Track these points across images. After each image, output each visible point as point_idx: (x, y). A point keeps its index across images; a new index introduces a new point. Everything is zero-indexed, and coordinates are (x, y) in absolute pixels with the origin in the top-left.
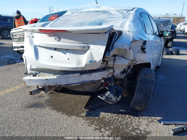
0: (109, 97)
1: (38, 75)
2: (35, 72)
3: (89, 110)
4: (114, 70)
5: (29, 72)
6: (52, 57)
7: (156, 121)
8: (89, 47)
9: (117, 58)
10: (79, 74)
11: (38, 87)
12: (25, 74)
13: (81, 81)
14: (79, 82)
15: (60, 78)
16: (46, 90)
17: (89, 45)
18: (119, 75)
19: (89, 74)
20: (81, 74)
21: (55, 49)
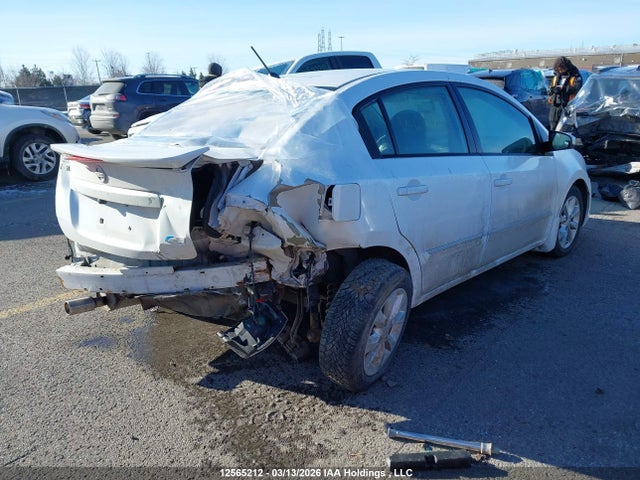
0: (243, 339)
1: (94, 264)
2: (90, 255)
3: (217, 370)
4: (271, 262)
5: (78, 253)
6: (102, 221)
7: (380, 425)
8: (162, 200)
9: (257, 230)
10: (170, 269)
11: (98, 294)
12: (67, 258)
13: (181, 289)
14: (175, 290)
15: (129, 277)
16: (112, 305)
17: (161, 196)
18: (287, 277)
19: (199, 271)
20: (175, 270)
21: (102, 202)
